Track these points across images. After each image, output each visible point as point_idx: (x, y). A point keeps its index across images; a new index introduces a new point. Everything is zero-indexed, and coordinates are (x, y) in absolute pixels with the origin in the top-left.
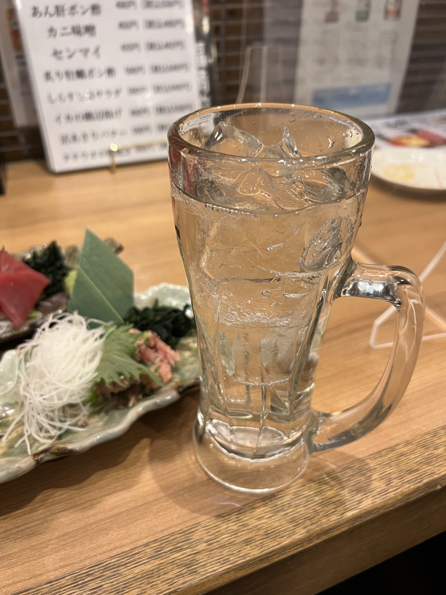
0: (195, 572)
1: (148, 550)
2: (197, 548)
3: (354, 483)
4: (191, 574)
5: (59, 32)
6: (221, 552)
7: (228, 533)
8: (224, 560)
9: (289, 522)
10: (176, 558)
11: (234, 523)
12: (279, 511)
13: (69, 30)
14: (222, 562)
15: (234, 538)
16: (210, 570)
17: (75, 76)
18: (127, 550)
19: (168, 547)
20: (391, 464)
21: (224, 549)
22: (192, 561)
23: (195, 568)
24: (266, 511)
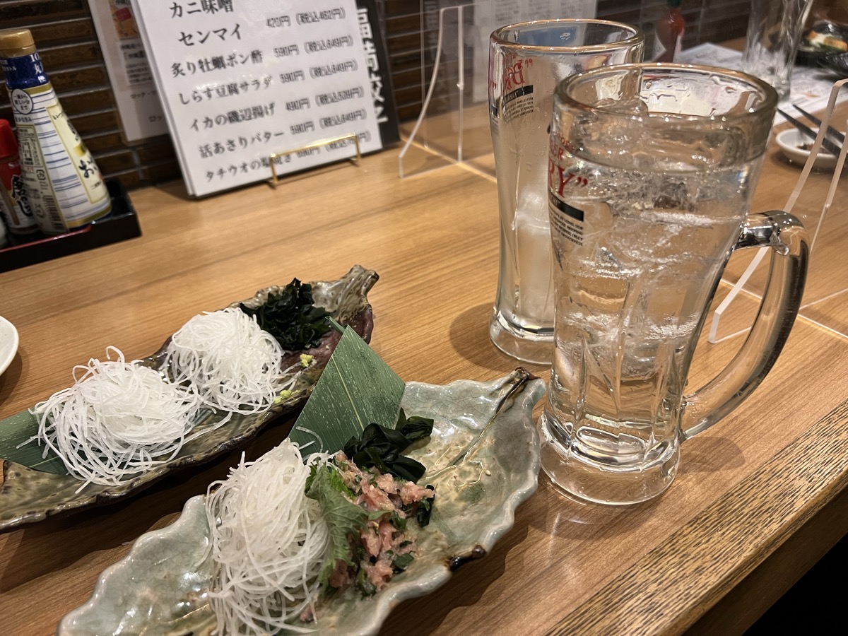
0: (662, 614)
1: (596, 606)
2: (648, 590)
3: (776, 487)
4: (658, 617)
5: (186, 8)
6: (677, 588)
7: (674, 568)
8: (685, 596)
9: (731, 541)
10: (632, 606)
11: (673, 556)
12: (713, 533)
14: (684, 598)
15: (683, 570)
16: (677, 609)
17: (211, 66)
18: (572, 610)
19: (616, 597)
20: (802, 459)
21: (679, 584)
22: (651, 604)
23: (659, 611)
24: (699, 536)
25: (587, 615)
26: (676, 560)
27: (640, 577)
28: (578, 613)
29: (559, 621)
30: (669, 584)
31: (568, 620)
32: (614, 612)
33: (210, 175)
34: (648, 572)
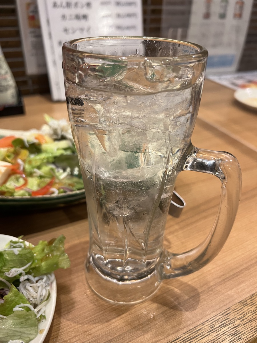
0: (241, 338)
4: (238, 339)
5: (68, 18)
13: (73, 17)
14: (254, 331)
16: (249, 336)
23: (240, 336)
25: (200, 332)
26: (253, 309)
27: (232, 315)
28: (195, 329)
29: (184, 332)
30: (247, 321)
31: (189, 333)
32: (215, 332)
34: (237, 313)
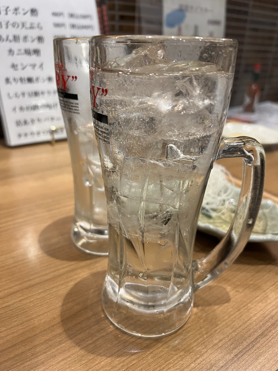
5: (16, 52)
13: (23, 51)
17: (26, 81)
33: (20, 136)
